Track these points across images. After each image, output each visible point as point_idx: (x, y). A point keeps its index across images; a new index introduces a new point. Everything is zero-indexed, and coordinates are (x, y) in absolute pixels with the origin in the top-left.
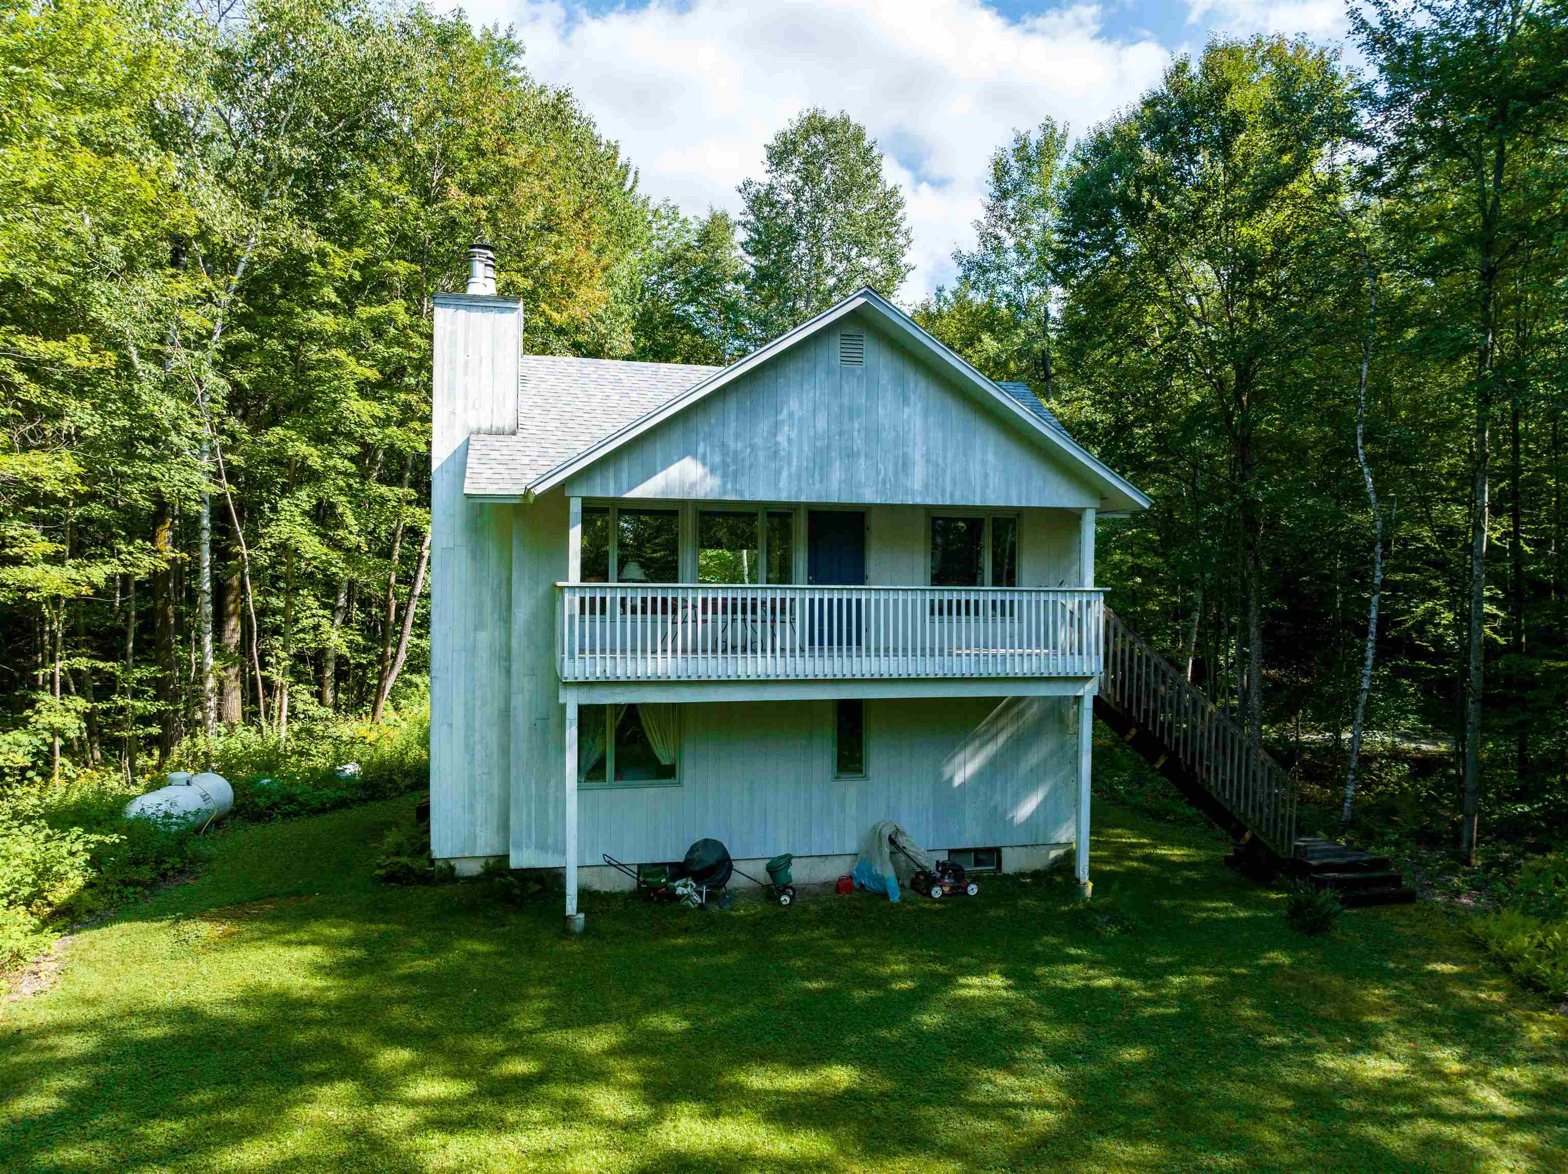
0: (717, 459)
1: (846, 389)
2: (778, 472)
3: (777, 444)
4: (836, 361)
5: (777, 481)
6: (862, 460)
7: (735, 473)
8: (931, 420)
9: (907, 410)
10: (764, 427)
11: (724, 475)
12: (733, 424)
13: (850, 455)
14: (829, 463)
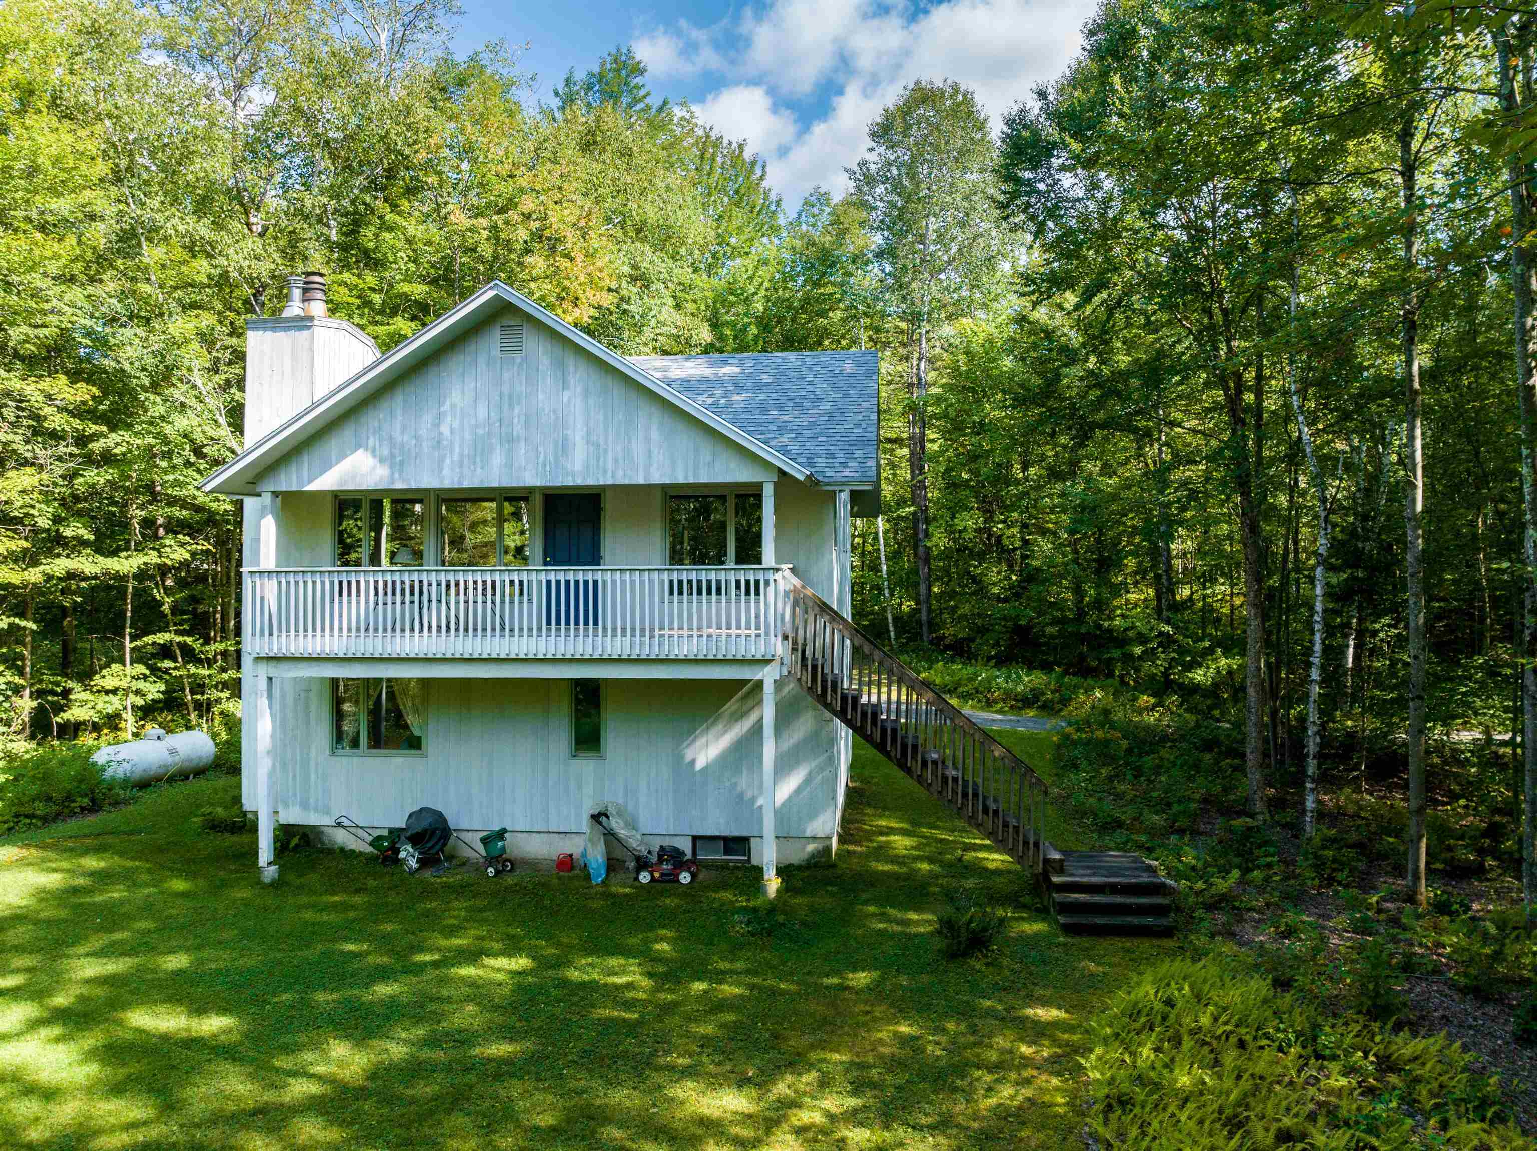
0: (386, 452)
1: (506, 376)
2: (441, 461)
3: (441, 434)
4: (496, 352)
5: (441, 470)
6: (523, 444)
7: (402, 463)
8: (591, 402)
9: (567, 395)
10: (428, 419)
11: (392, 467)
12: (400, 418)
13: (510, 440)
14: (491, 450)
